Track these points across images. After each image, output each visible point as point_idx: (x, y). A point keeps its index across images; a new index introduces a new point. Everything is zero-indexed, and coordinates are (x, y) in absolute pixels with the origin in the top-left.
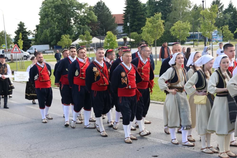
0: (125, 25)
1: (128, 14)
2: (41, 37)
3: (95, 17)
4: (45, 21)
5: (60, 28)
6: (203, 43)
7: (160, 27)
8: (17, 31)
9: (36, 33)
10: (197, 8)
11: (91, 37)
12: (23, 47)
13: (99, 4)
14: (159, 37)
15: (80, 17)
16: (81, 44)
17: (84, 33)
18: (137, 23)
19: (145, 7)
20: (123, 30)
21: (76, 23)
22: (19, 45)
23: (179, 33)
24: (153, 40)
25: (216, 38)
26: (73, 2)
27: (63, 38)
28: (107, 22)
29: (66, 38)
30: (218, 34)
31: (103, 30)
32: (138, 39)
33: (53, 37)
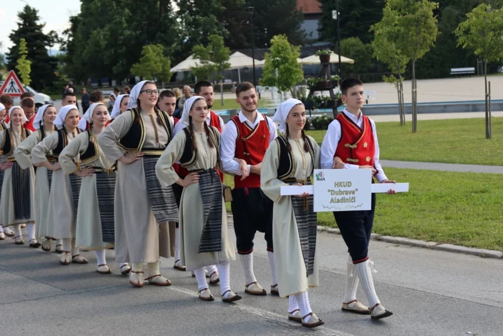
0: (325, 18)
2: (85, 51)
4: (95, 4)
5: (138, 26)
8: (16, 32)
9: (71, 39)
11: (227, 50)
12: (30, 80)
14: (422, 51)
16: (198, 71)
17: (207, 39)
18: (361, 12)
20: (319, 30)
21: (186, 12)
22: (20, 75)
24: (405, 61)
27: (147, 55)
28: (274, 6)
29: (153, 52)
31: (262, 30)
32: (361, 56)
33: (119, 51)
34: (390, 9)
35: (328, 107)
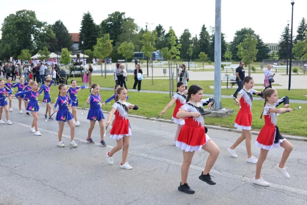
0: (80, 43)
1: (82, 33)
2: (3, 51)
3: (54, 35)
4: (7, 36)
5: (21, 43)
6: (146, 61)
7: (109, 46)
10: (143, 31)
11: (49, 52)
13: (57, 23)
15: (39, 34)
17: (43, 48)
18: (91, 42)
19: (98, 29)
20: (78, 47)
21: (36, 39)
23: (125, 52)
25: (158, 57)
26: (33, 21)
27: (23, 53)
28: (65, 39)
29: (25, 52)
30: (160, 54)
31: (61, 46)
32: (91, 55)
33: (14, 51)
34: (99, 42)
35: (79, 70)
